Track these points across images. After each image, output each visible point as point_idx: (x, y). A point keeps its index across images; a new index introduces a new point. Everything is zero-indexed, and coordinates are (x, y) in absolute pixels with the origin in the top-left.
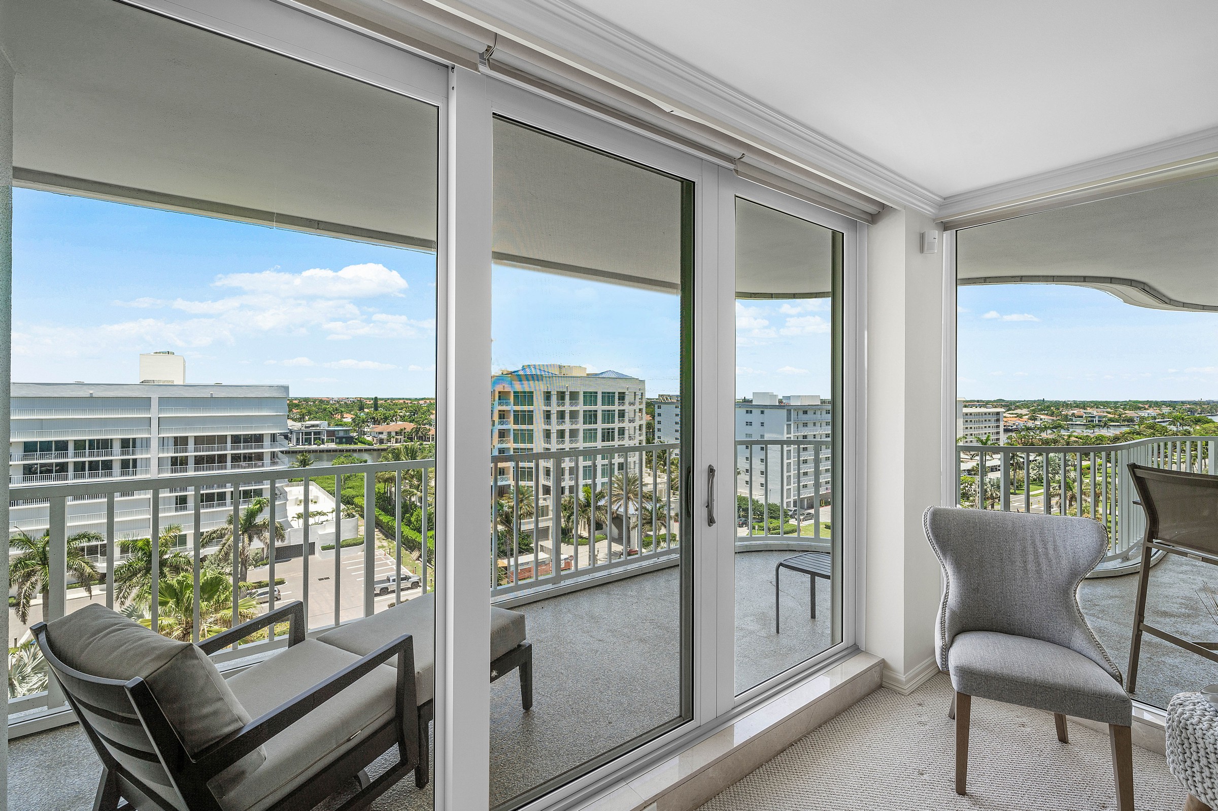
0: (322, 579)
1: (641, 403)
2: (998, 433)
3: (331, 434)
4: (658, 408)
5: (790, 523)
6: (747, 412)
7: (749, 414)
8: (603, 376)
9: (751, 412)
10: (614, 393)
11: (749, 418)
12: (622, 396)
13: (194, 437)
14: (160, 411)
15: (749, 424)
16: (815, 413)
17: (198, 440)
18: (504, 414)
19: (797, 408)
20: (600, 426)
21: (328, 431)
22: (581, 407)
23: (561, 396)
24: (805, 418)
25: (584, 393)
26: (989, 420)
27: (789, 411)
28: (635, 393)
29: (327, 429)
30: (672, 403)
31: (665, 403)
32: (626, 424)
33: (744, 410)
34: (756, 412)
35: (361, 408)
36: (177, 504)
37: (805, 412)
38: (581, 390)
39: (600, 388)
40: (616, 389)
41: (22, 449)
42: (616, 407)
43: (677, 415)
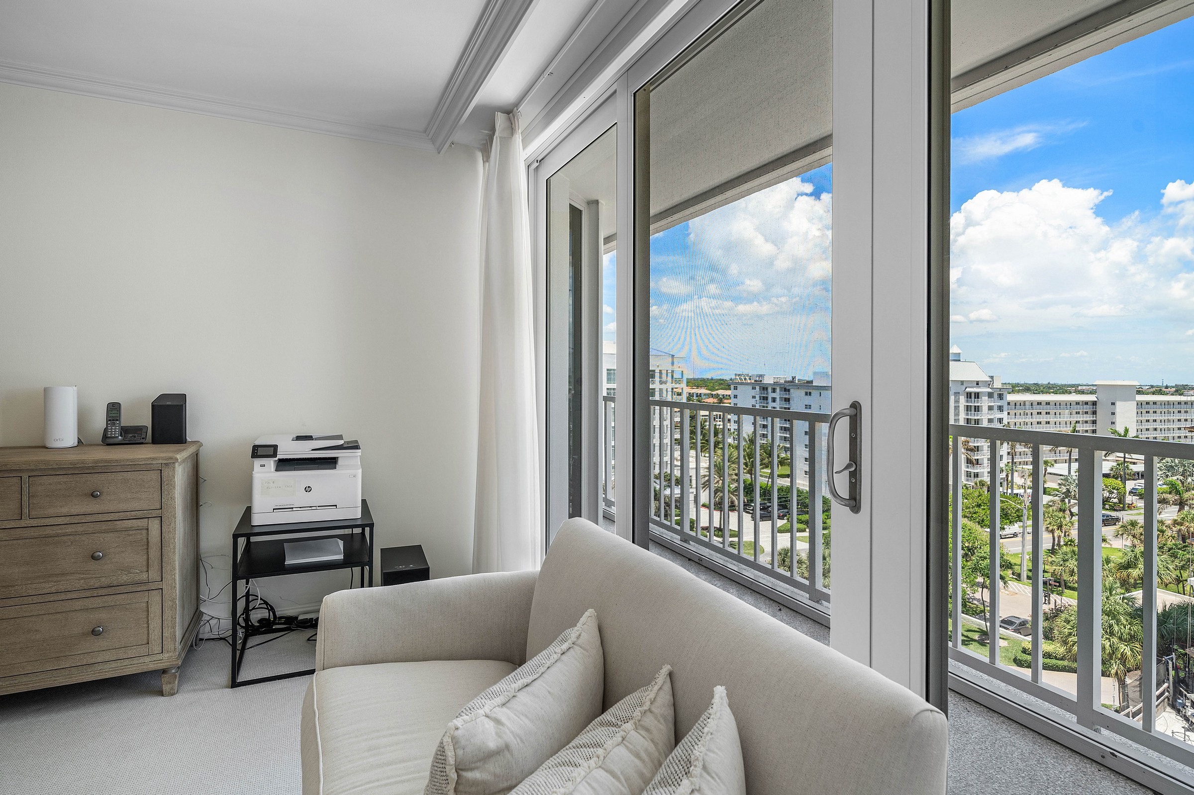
4: (735, 389)
7: (808, 397)
30: (747, 384)
31: (742, 384)
43: (754, 397)
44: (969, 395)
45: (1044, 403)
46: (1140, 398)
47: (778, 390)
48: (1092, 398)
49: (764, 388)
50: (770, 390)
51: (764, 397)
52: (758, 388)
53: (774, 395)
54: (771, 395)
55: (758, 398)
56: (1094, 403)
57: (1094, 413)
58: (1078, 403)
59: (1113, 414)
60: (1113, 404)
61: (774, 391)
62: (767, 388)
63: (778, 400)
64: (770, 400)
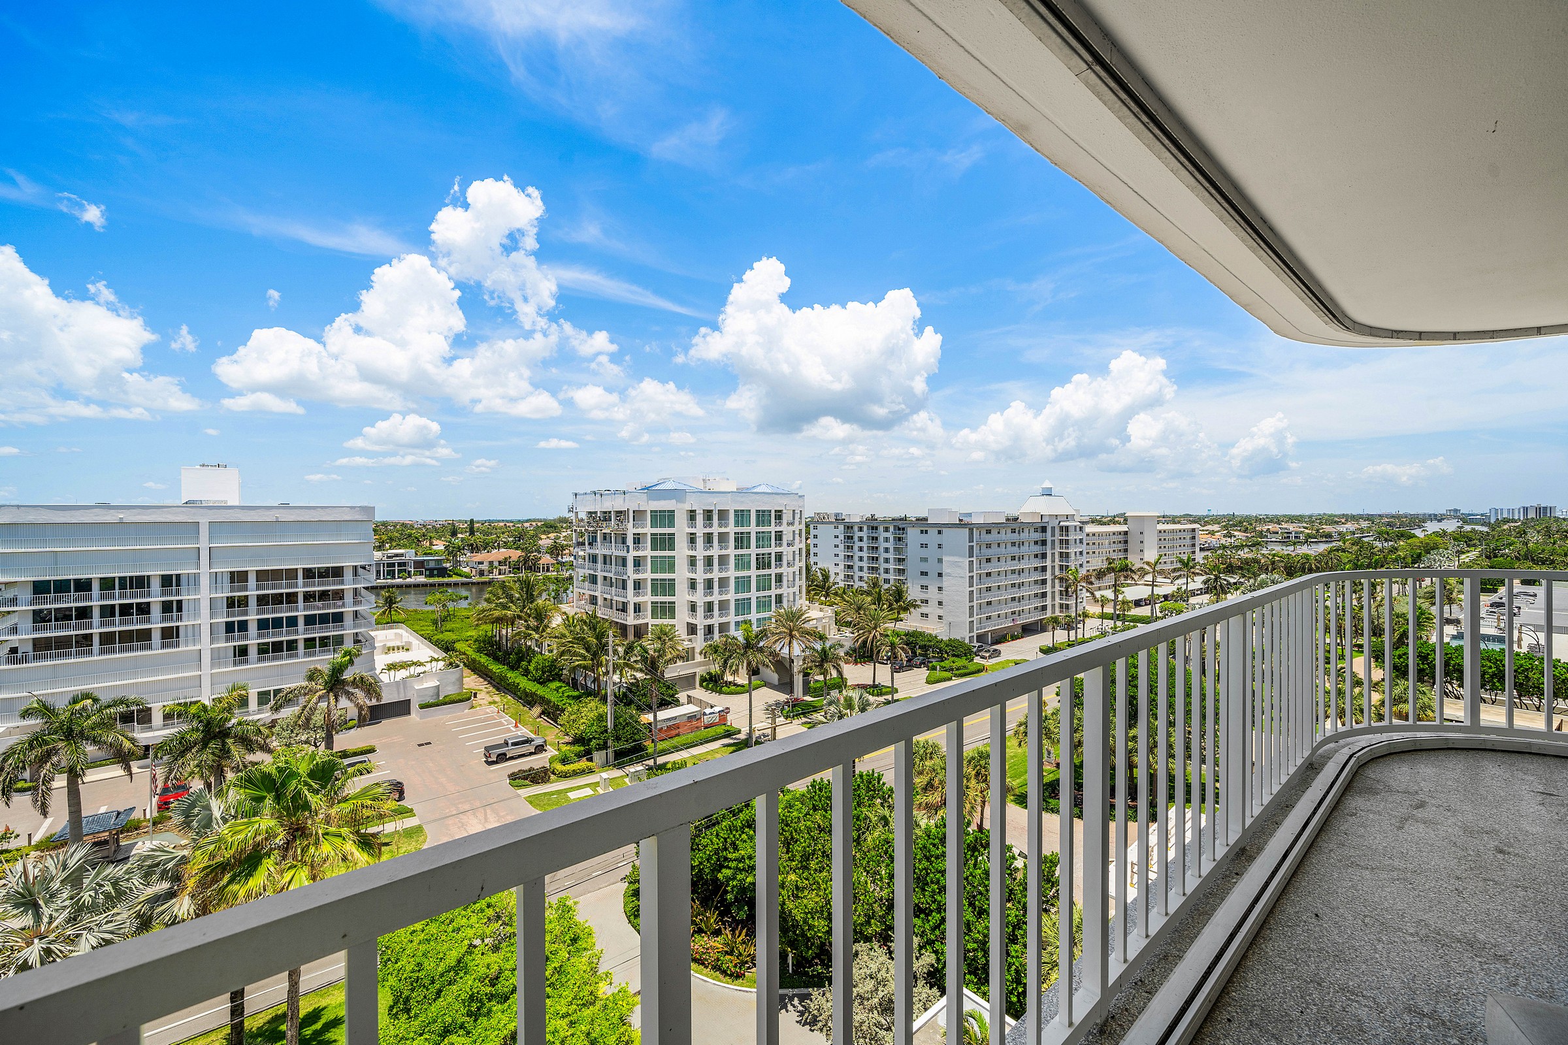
0: (422, 745)
1: (800, 523)
2: (1194, 552)
3: (419, 565)
4: (815, 529)
5: (975, 661)
6: (922, 532)
7: (924, 535)
8: (755, 490)
9: (926, 532)
10: (770, 511)
11: (924, 539)
12: (779, 515)
13: (255, 572)
14: (210, 540)
15: (924, 546)
16: (999, 533)
17: (262, 575)
18: (639, 538)
19: (979, 526)
20: (753, 551)
21: (415, 562)
22: (731, 529)
23: (708, 515)
24: (988, 538)
25: (735, 511)
26: (1184, 538)
27: (971, 530)
28: (794, 511)
29: (414, 558)
30: (831, 523)
31: (823, 523)
32: (784, 549)
33: (918, 530)
34: (933, 532)
35: (454, 533)
36: (235, 656)
37: (988, 532)
38: (731, 508)
39: (753, 505)
40: (772, 506)
41: (30, 589)
42: (773, 528)
43: (836, 537)
44: (1061, 528)
45: (1091, 535)
46: (1161, 527)
47: (865, 528)
48: (1124, 528)
49: (848, 527)
50: (856, 528)
51: (848, 536)
52: (841, 527)
53: (861, 534)
54: (858, 534)
55: (842, 537)
56: (1126, 533)
57: (1126, 542)
58: (1114, 534)
59: (1142, 542)
60: (1141, 533)
61: (861, 529)
62: (852, 528)
63: (865, 539)
64: (856, 538)
